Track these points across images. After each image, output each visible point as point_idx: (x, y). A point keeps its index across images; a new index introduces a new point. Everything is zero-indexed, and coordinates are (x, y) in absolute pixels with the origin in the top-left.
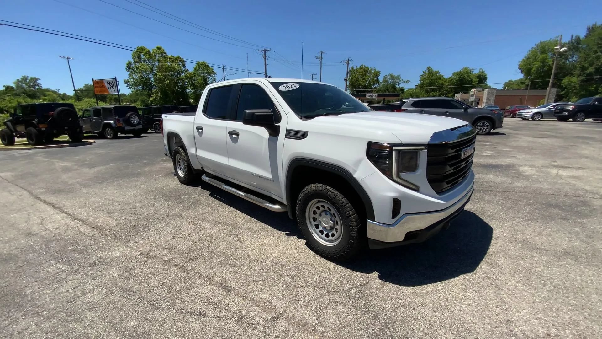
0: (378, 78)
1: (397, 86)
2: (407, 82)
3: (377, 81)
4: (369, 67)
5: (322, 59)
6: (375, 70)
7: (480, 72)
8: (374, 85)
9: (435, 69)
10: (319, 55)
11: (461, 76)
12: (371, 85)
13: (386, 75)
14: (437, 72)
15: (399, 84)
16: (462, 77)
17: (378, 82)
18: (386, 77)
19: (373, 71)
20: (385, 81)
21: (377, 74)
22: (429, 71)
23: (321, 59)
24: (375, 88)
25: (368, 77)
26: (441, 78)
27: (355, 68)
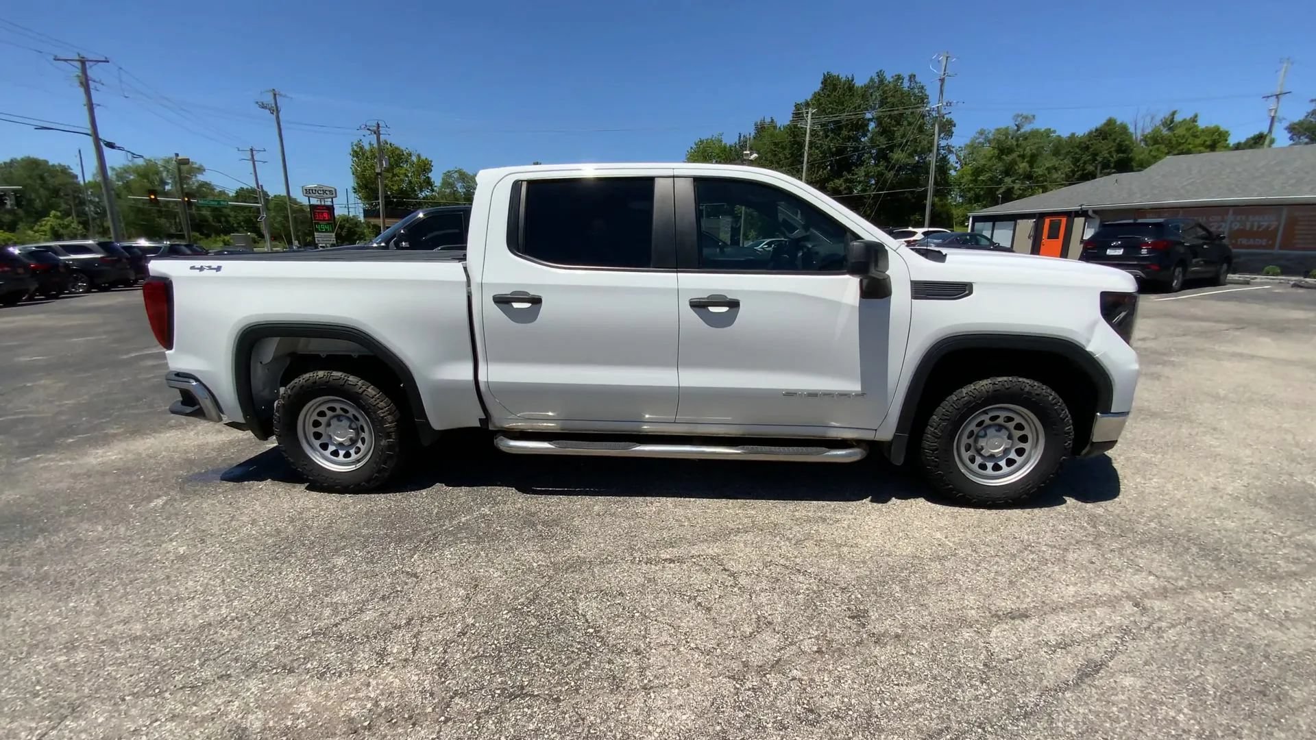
0: (430, 175)
3: (429, 183)
4: (403, 148)
5: (278, 112)
6: (419, 156)
8: (421, 191)
10: (269, 99)
12: (415, 191)
13: (449, 172)
17: (431, 186)
18: (448, 175)
19: (414, 159)
20: (446, 184)
21: (425, 167)
23: (275, 110)
24: (425, 198)
25: (403, 171)
27: (367, 147)
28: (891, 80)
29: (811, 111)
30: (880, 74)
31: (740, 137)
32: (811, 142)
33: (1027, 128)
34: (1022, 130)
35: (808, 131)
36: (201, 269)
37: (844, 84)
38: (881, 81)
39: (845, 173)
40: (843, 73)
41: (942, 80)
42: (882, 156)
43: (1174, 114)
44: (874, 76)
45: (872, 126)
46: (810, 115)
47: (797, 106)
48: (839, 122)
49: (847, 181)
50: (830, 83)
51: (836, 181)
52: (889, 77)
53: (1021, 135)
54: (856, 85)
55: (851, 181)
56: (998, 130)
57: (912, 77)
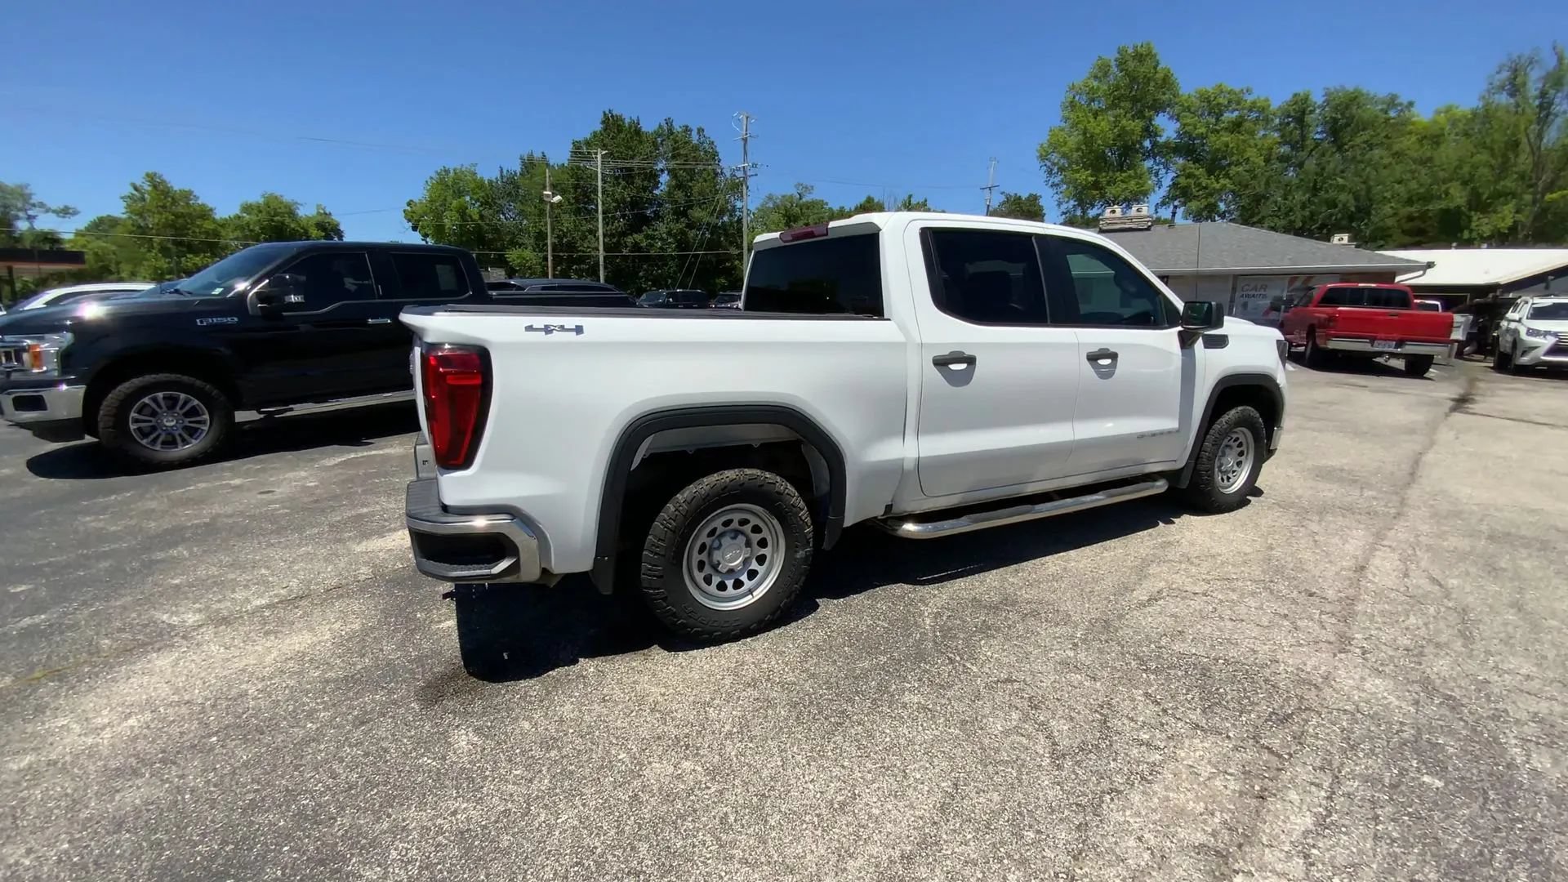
1: (22, 225)
2: (65, 212)
7: (319, 213)
9: (177, 184)
11: (276, 219)
14: (187, 195)
15: (30, 218)
16: (278, 221)
22: (155, 187)
26: (205, 214)
28: (680, 130)
29: (601, 153)
30: (669, 122)
31: (502, 171)
32: (603, 188)
33: (807, 198)
34: (804, 200)
35: (600, 175)
36: (547, 330)
37: (630, 127)
38: (671, 132)
39: (644, 228)
40: (628, 114)
41: (745, 140)
42: (681, 213)
43: (910, 196)
44: (663, 123)
45: (664, 178)
46: (599, 156)
47: (577, 146)
48: (630, 169)
49: (647, 237)
50: (612, 124)
51: (635, 236)
52: (677, 128)
53: (804, 205)
54: (643, 130)
55: (653, 238)
56: (783, 196)
57: (700, 131)
